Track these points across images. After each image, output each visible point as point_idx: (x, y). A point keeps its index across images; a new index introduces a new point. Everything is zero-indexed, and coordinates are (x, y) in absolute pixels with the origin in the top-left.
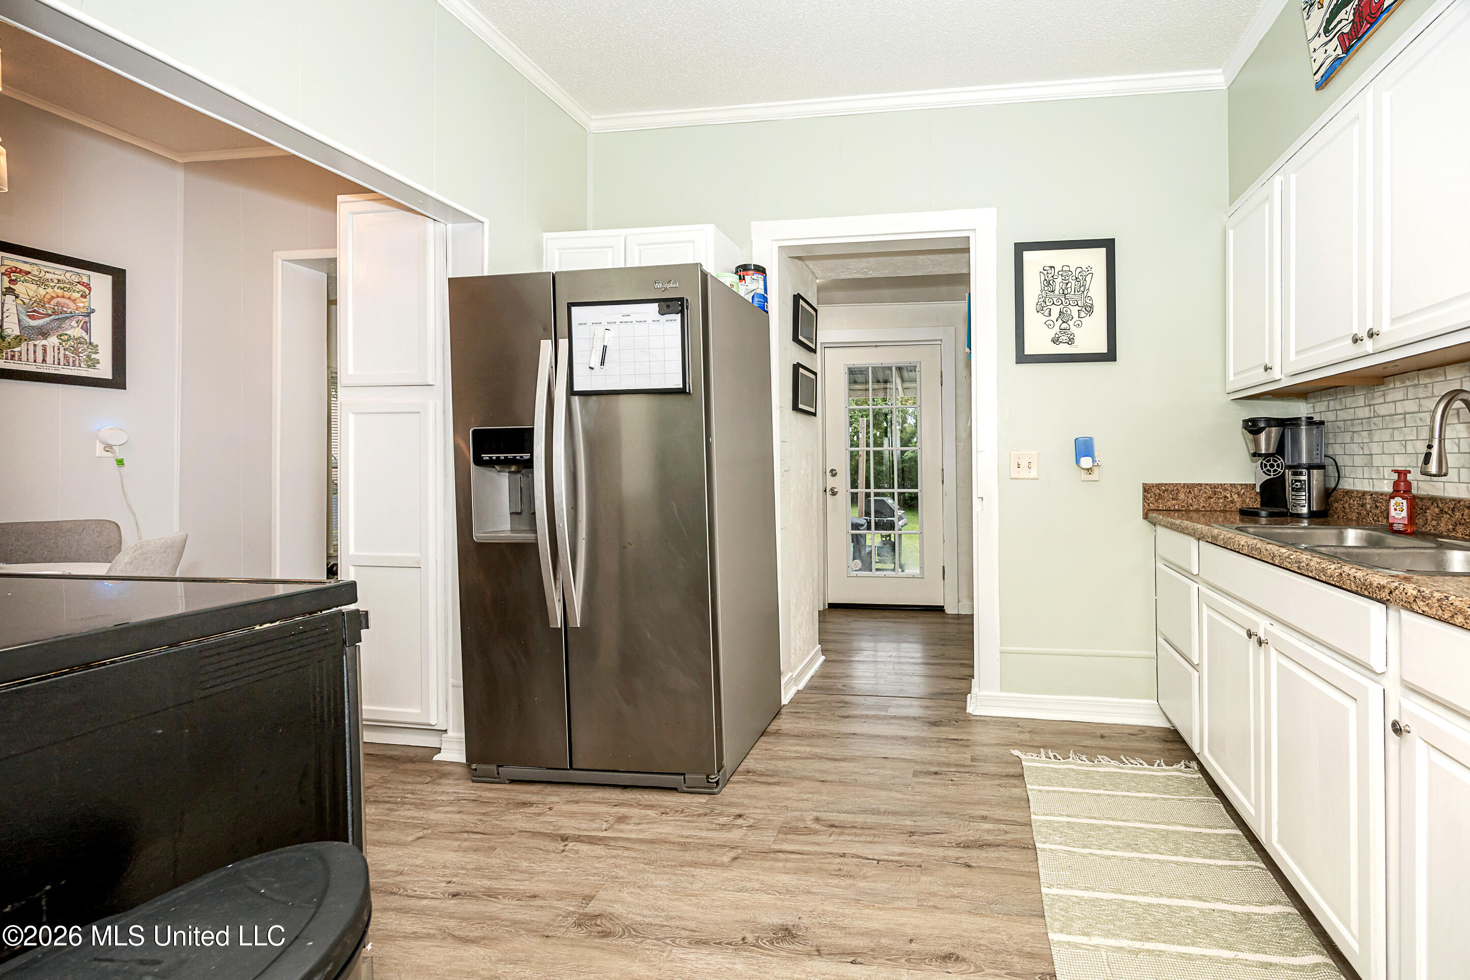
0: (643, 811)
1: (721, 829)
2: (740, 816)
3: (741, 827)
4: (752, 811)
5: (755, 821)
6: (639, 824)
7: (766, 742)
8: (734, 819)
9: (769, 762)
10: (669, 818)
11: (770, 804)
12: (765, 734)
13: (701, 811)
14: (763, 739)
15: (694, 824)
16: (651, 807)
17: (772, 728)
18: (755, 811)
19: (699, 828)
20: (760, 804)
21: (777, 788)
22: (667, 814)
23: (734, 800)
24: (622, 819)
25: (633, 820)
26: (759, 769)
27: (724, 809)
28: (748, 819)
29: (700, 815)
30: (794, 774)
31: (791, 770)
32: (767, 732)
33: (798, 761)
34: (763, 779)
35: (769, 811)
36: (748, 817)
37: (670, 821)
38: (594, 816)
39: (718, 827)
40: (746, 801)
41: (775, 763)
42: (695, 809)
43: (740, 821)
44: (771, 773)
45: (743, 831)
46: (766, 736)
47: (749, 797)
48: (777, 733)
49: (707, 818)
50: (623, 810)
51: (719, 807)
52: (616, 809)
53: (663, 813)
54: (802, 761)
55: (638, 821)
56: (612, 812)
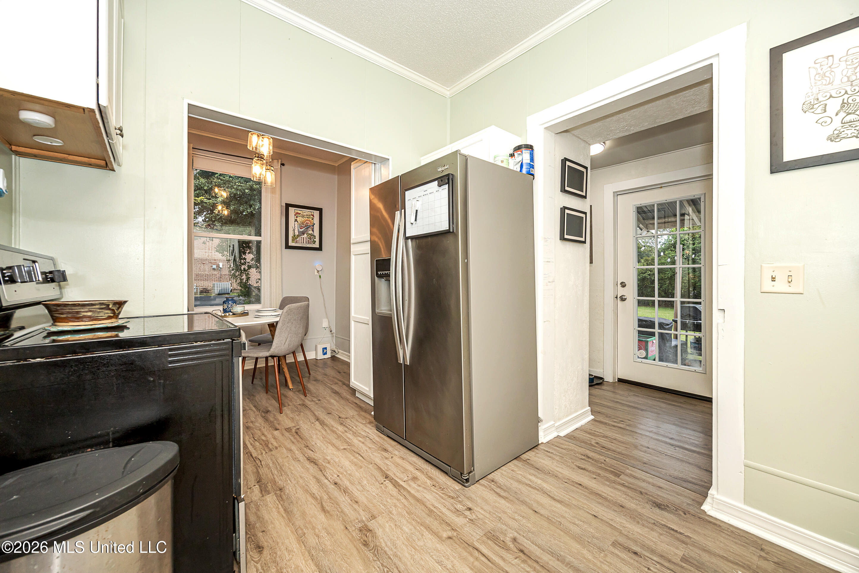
0: (426, 479)
1: (454, 512)
2: (470, 509)
3: (466, 517)
4: (478, 510)
5: (476, 518)
6: (420, 486)
7: (515, 465)
8: (466, 510)
9: (509, 480)
10: (435, 490)
11: (492, 510)
12: (518, 458)
13: (452, 494)
14: (515, 462)
15: (443, 501)
16: (431, 478)
17: (524, 456)
18: (480, 511)
19: (444, 505)
20: (486, 507)
21: (503, 501)
22: (435, 487)
23: (473, 496)
24: (415, 479)
25: (419, 483)
26: (500, 482)
27: (465, 500)
28: (473, 514)
29: (450, 497)
30: (520, 496)
31: (519, 493)
32: (520, 458)
33: (527, 488)
34: (498, 490)
35: (488, 516)
36: (474, 512)
37: (434, 492)
38: (405, 471)
39: (454, 510)
40: (479, 501)
41: (512, 482)
42: (450, 491)
43: (468, 513)
44: (505, 488)
45: (464, 521)
46: (518, 460)
47: (483, 499)
48: (526, 461)
49: (452, 500)
50: (418, 474)
51: (462, 497)
52: (416, 472)
53: (433, 485)
54: (530, 489)
55: (420, 484)
56: (413, 472)
